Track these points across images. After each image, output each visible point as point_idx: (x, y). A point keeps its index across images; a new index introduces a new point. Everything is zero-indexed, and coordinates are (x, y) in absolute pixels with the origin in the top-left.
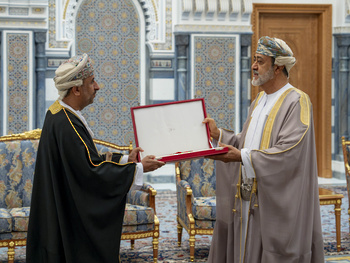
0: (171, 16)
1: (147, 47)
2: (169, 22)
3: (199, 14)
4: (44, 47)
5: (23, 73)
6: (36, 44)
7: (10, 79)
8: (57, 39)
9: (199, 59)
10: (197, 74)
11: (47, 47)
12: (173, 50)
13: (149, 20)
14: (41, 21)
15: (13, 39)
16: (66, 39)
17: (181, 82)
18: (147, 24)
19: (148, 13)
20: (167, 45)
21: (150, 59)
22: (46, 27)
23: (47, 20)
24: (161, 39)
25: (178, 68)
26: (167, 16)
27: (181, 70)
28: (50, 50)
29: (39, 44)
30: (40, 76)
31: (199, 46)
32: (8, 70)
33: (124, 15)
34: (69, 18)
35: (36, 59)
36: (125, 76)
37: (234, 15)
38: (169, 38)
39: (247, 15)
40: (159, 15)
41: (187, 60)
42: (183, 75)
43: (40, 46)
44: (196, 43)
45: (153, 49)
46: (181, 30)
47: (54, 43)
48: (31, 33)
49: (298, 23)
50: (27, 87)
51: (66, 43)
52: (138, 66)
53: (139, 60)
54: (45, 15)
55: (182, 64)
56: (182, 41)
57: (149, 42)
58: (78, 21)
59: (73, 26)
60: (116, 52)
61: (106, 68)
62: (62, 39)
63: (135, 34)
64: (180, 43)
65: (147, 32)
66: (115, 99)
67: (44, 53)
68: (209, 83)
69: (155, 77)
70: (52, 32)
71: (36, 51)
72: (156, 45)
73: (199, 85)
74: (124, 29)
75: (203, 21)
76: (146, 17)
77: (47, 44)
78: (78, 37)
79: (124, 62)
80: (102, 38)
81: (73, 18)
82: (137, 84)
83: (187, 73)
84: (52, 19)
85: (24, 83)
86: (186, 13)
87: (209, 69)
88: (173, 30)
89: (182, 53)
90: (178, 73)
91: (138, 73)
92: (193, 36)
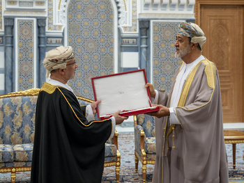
0: (136, 7)
1: (119, 29)
2: (134, 11)
3: (156, 5)
4: (44, 29)
5: (29, 48)
6: (39, 27)
7: (20, 53)
8: (54, 24)
9: (156, 38)
10: (155, 49)
11: (47, 30)
12: (138, 32)
13: (120, 10)
14: (42, 11)
15: (22, 24)
16: (60, 24)
17: (143, 54)
18: (119, 13)
19: (119, 5)
20: (133, 28)
21: (121, 38)
22: (46, 15)
23: (46, 10)
24: (129, 24)
25: (141, 44)
26: (133, 7)
27: (144, 46)
28: (49, 31)
29: (41, 28)
30: (42, 50)
31: (156, 28)
32: (19, 46)
33: (103, 7)
34: (62, 9)
35: (39, 38)
36: (103, 50)
37: (182, 6)
38: (134, 23)
39: (191, 6)
40: (127, 7)
41: (148, 39)
42: (145, 50)
43: (42, 29)
44: (154, 26)
45: (123, 31)
46: (143, 17)
47: (52, 26)
48: (35, 20)
49: (229, 12)
50: (32, 58)
51: (60, 27)
52: (112, 43)
53: (113, 38)
54: (45, 7)
55: (144, 41)
56: (144, 25)
57: (121, 26)
58: (69, 11)
59: (65, 14)
60: (97, 33)
61: (89, 45)
62: (57, 24)
63: (110, 20)
64: (143, 26)
65: (119, 18)
66: (96, 67)
67: (44, 34)
68: (163, 55)
69: (125, 51)
70: (50, 19)
71: (39, 33)
72: (125, 28)
73: (156, 56)
74: (102, 17)
75: (159, 11)
76: (118, 8)
77: (47, 28)
78: (69, 23)
79: (102, 40)
80: (86, 23)
81: (66, 9)
82: (112, 56)
83: (148, 48)
84: (50, 9)
85: (30, 55)
86: (147, 5)
87: (163, 45)
88: (138, 18)
89: (144, 33)
90: (141, 48)
91: (113, 48)
92: (152, 21)
